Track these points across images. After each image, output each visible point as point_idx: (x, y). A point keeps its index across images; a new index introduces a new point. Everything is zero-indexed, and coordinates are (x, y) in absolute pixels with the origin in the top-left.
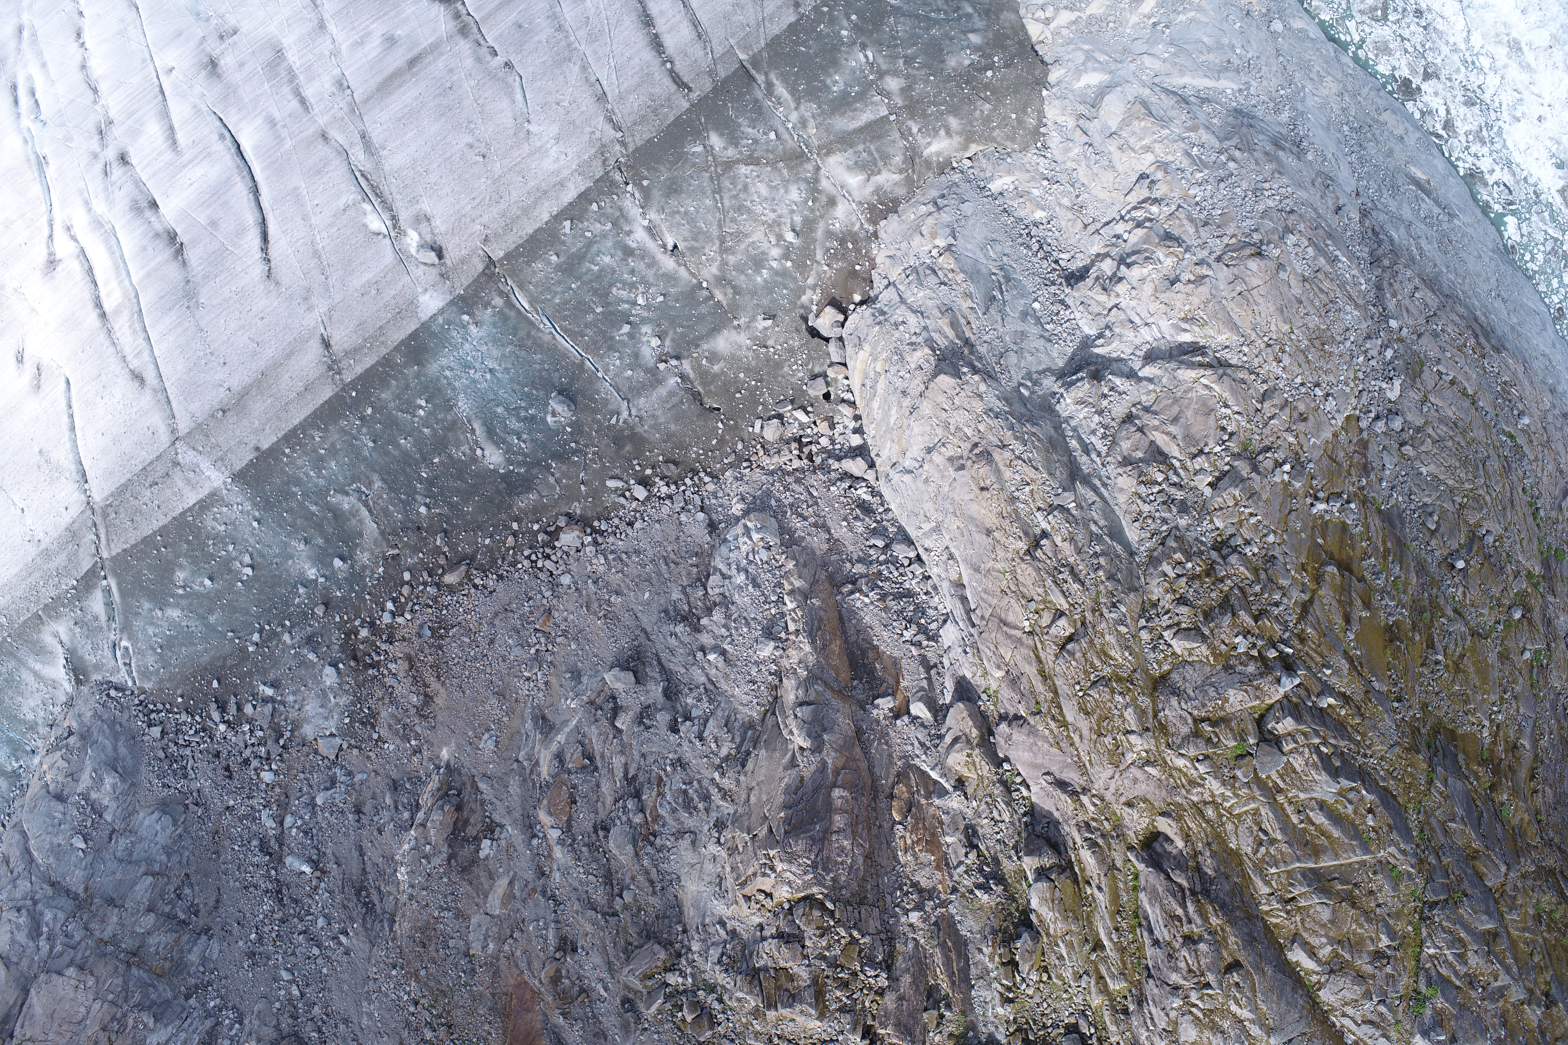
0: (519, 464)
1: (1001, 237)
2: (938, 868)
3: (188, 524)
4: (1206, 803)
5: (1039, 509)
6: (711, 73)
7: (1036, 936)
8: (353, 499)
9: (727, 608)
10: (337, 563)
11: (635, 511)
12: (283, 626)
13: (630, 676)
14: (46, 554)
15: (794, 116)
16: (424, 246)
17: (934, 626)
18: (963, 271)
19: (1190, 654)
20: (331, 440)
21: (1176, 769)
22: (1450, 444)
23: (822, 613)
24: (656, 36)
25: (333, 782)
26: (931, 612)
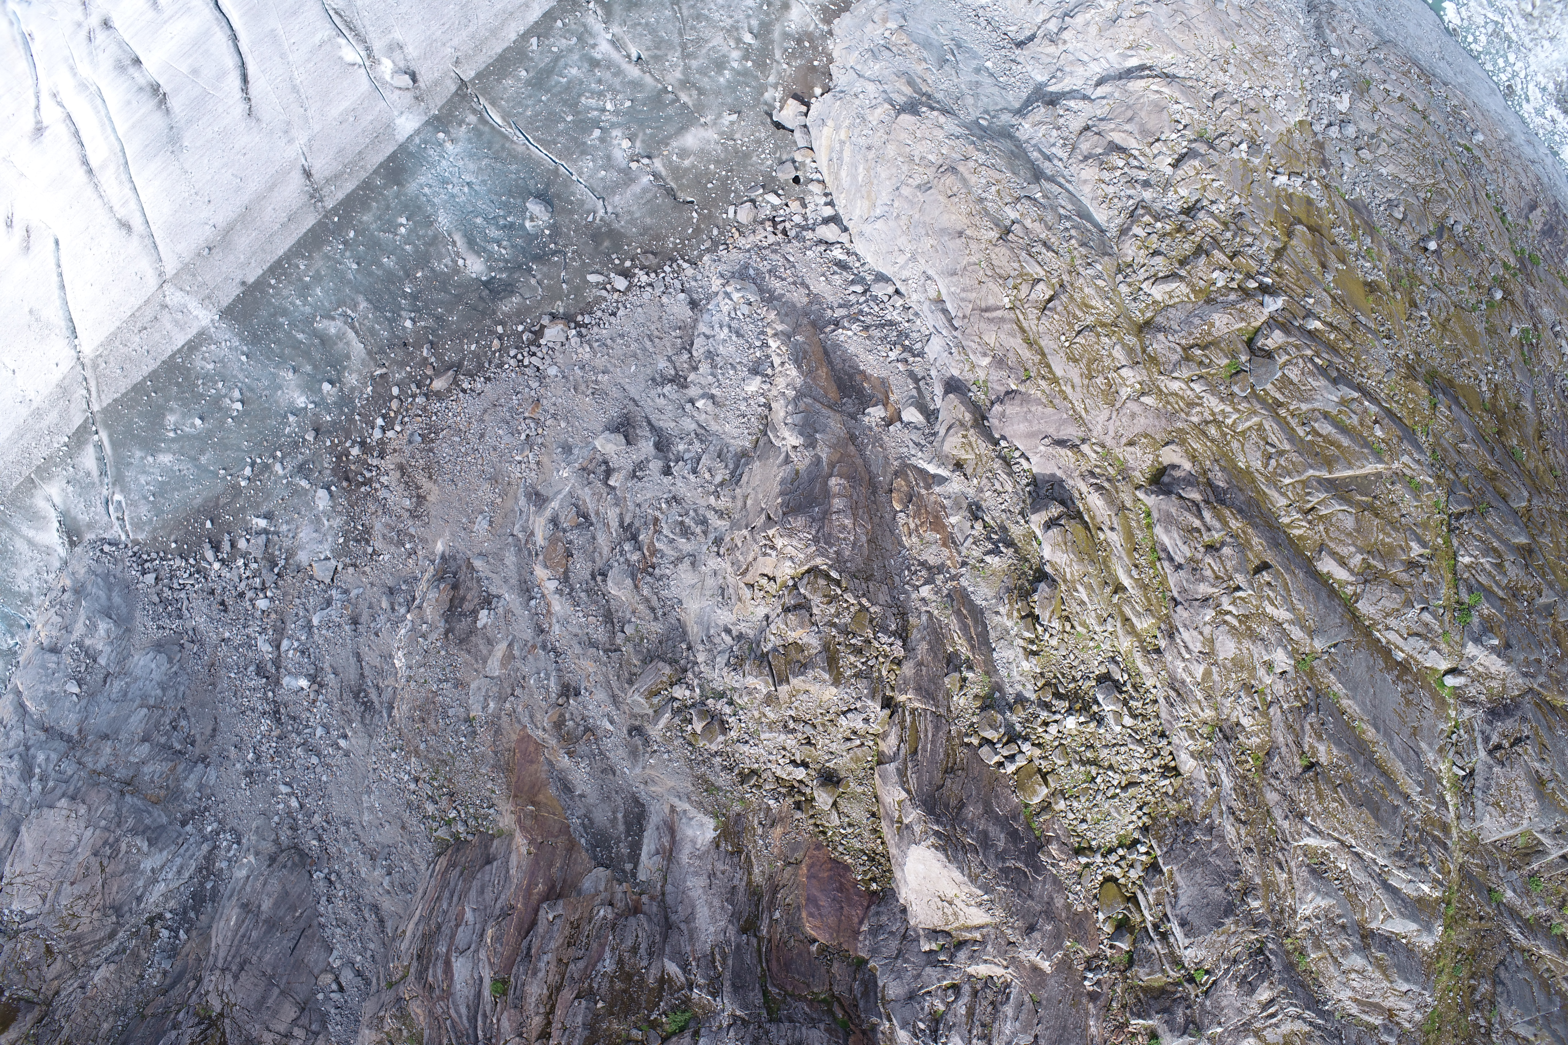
0: (501, 270)
1: (950, 18)
2: (944, 545)
3: (177, 367)
4: (1207, 423)
5: (1006, 203)
7: (1053, 583)
8: (339, 323)
9: (713, 360)
10: (326, 387)
11: (617, 302)
12: (275, 457)
13: (621, 439)
14: (38, 414)
16: (397, 71)
17: (918, 345)
18: (915, 44)
19: (1171, 297)
20: (316, 266)
21: (1172, 394)
22: (1406, 146)
23: (806, 347)
25: (329, 603)
26: (914, 335)
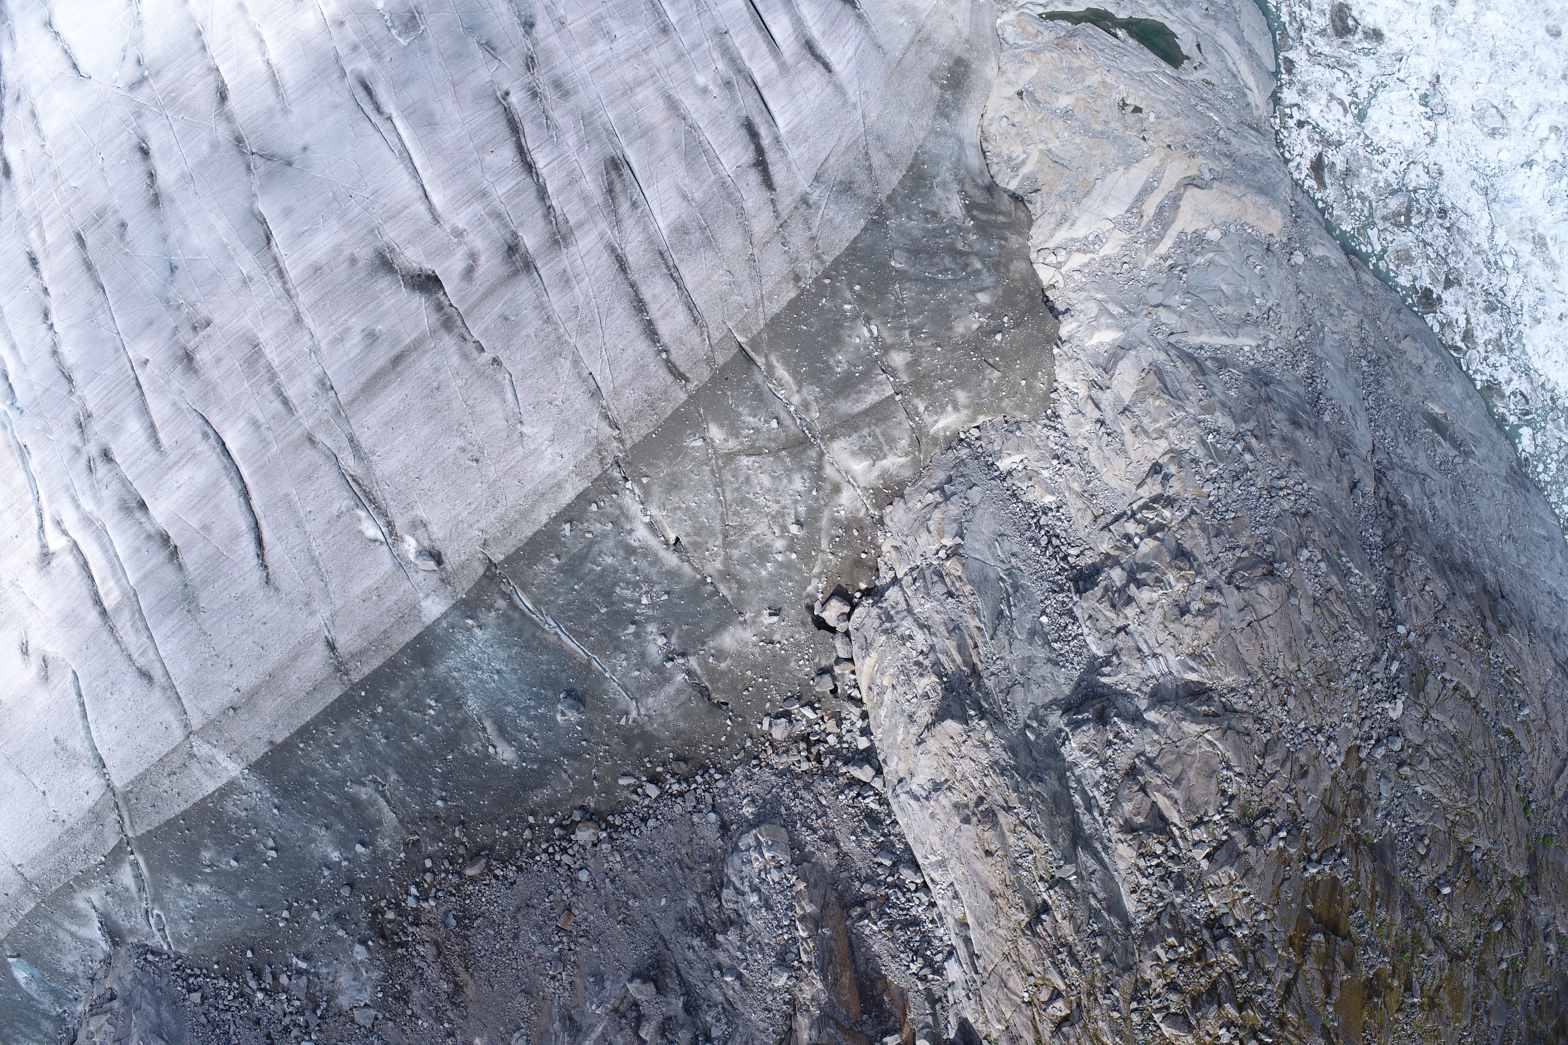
0: (532, 761)
1: (1009, 530)
3: (209, 810)
5: (1041, 878)
6: (710, 360)
8: (370, 790)
9: (742, 929)
10: (359, 848)
11: (647, 806)
12: (311, 903)
13: (651, 988)
14: (72, 833)
15: (796, 399)
16: (422, 552)
17: (939, 957)
18: (971, 582)
19: (1177, 1040)
20: (344, 735)
22: (1447, 763)
23: (832, 943)
24: (650, 323)
26: (936, 942)
